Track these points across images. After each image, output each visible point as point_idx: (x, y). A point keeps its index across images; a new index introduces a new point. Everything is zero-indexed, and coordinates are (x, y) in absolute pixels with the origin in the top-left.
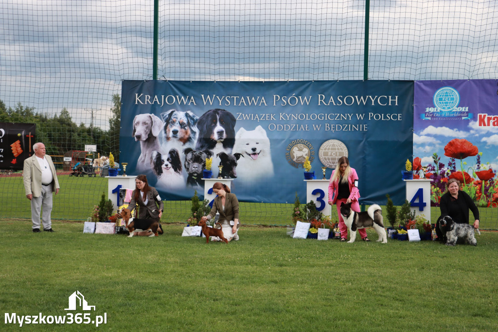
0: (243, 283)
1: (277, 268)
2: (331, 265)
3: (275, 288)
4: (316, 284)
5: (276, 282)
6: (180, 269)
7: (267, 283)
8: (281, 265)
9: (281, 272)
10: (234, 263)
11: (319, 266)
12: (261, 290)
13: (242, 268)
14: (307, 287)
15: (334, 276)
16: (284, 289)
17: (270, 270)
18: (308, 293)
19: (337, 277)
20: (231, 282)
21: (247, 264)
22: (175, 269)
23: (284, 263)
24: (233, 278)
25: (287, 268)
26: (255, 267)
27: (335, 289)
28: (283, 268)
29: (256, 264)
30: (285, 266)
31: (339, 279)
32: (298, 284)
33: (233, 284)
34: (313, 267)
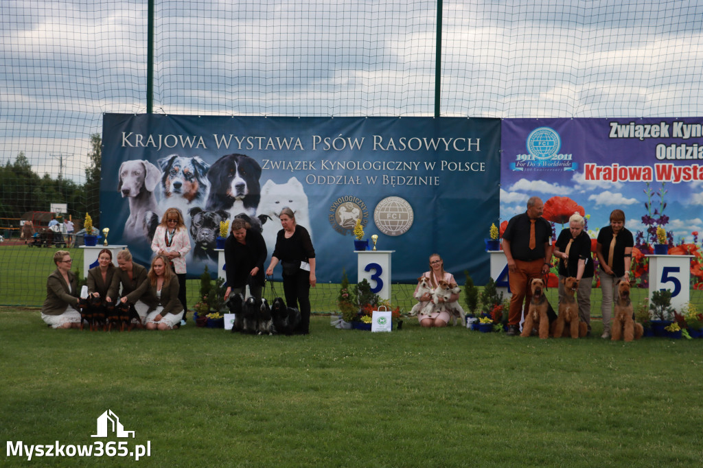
0: (272, 390)
1: (319, 371)
2: (390, 366)
3: (314, 397)
4: (371, 392)
5: (316, 389)
6: (183, 372)
7: (304, 391)
8: (323, 366)
9: (324, 376)
10: (258, 364)
11: (376, 367)
12: (296, 399)
13: (271, 370)
14: (358, 396)
15: (394, 380)
16: (327, 398)
17: (308, 373)
18: (358, 403)
19: (399, 381)
20: (255, 389)
21: (276, 366)
22: (176, 372)
23: (327, 363)
24: (257, 383)
25: (332, 370)
26: (288, 368)
27: (396, 398)
28: (326, 370)
29: (290, 365)
30: (329, 367)
31: (401, 384)
32: (346, 391)
33: (257, 392)
34: (367, 368)
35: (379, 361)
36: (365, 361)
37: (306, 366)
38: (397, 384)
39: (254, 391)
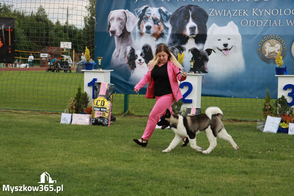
0: (214, 173)
1: (248, 160)
5: (246, 173)
6: (152, 158)
7: (238, 174)
8: (251, 157)
9: (252, 164)
11: (291, 159)
12: (231, 179)
14: (278, 179)
16: (254, 179)
17: (240, 162)
20: (202, 171)
21: (217, 156)
22: (148, 158)
23: (254, 155)
24: (203, 168)
26: (226, 158)
28: (253, 160)
29: (227, 156)
30: (256, 158)
32: (268, 175)
33: (203, 173)
34: (284, 160)
36: (282, 155)
37: (238, 157)
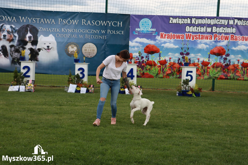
0: (40, 114)
1: (59, 107)
2: (86, 105)
3: (56, 116)
4: (78, 115)
5: (57, 113)
7: (53, 114)
8: (60, 105)
9: (61, 109)
10: (35, 104)
11: (81, 106)
12: (49, 117)
13: (40, 107)
14: (73, 116)
15: (87, 111)
16: (61, 117)
17: (55, 108)
18: (73, 118)
19: (89, 111)
20: (33, 113)
21: (42, 105)
23: (62, 104)
24: (34, 111)
25: (64, 107)
26: (47, 106)
27: (87, 117)
28: (61, 107)
29: (48, 105)
30: (63, 106)
31: (90, 112)
32: (68, 114)
33: (34, 114)
34: (77, 106)
35: (82, 104)
36: (76, 104)
37: (54, 105)
38: (88, 112)
39: (33, 114)
